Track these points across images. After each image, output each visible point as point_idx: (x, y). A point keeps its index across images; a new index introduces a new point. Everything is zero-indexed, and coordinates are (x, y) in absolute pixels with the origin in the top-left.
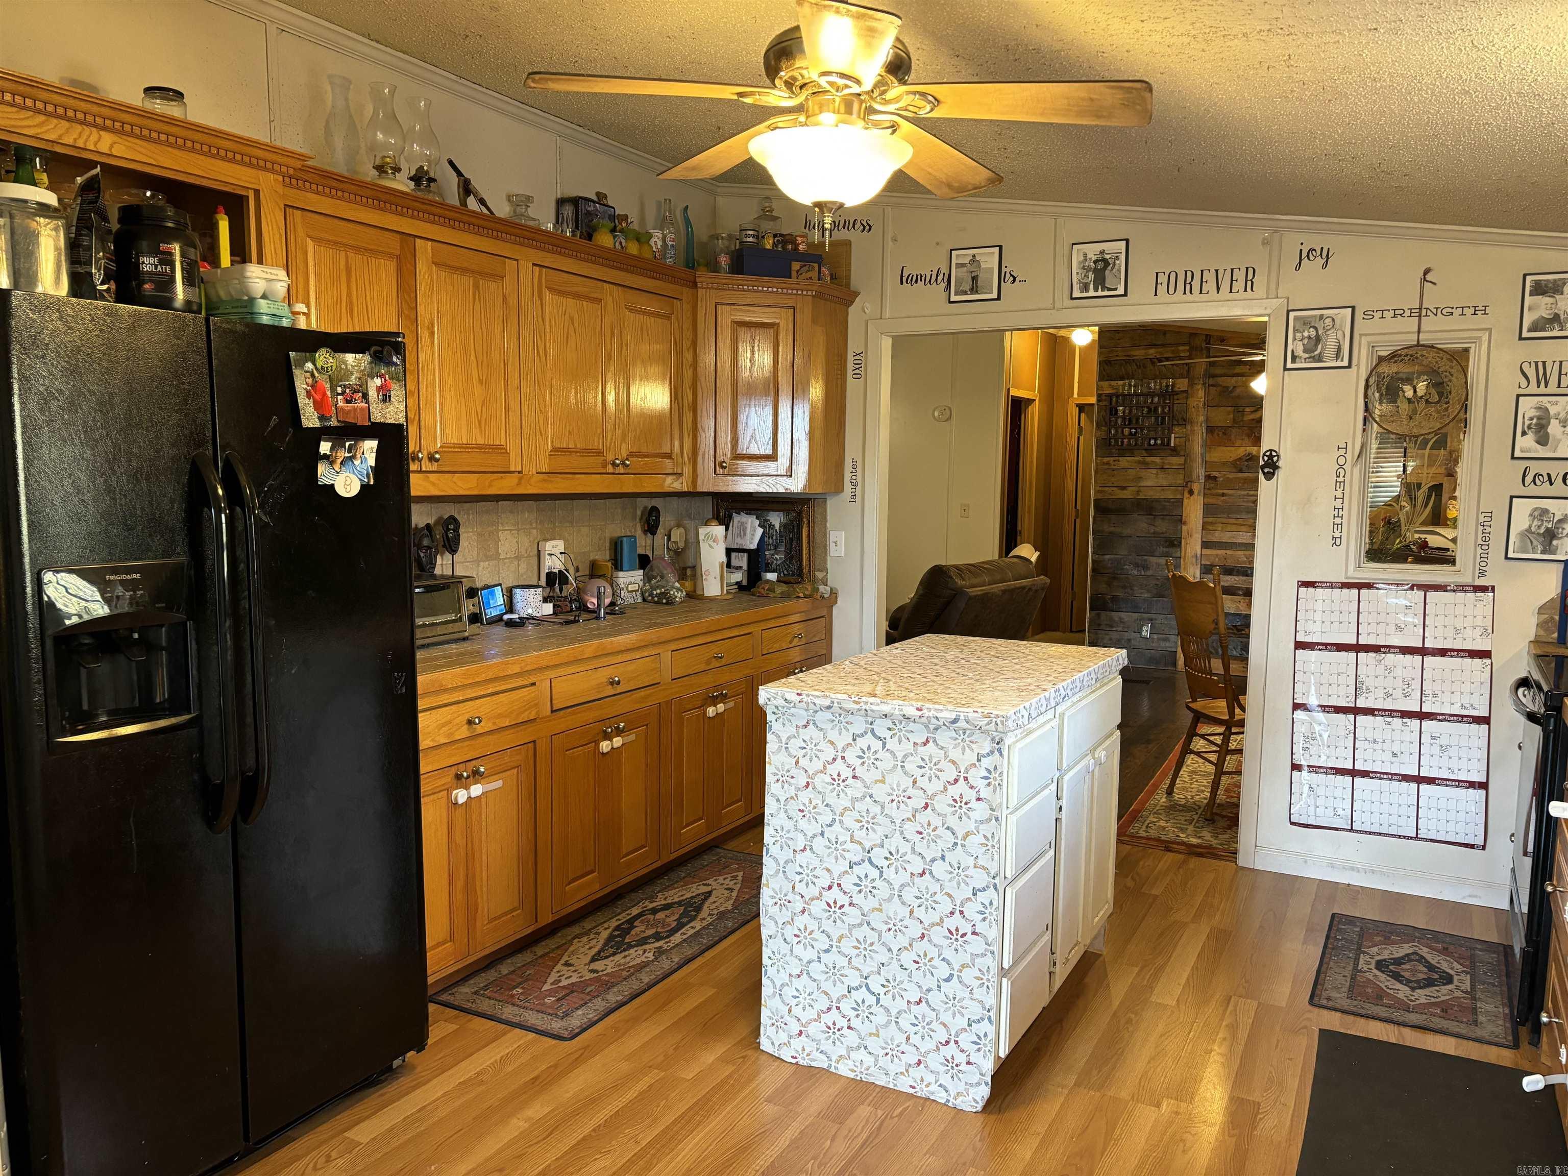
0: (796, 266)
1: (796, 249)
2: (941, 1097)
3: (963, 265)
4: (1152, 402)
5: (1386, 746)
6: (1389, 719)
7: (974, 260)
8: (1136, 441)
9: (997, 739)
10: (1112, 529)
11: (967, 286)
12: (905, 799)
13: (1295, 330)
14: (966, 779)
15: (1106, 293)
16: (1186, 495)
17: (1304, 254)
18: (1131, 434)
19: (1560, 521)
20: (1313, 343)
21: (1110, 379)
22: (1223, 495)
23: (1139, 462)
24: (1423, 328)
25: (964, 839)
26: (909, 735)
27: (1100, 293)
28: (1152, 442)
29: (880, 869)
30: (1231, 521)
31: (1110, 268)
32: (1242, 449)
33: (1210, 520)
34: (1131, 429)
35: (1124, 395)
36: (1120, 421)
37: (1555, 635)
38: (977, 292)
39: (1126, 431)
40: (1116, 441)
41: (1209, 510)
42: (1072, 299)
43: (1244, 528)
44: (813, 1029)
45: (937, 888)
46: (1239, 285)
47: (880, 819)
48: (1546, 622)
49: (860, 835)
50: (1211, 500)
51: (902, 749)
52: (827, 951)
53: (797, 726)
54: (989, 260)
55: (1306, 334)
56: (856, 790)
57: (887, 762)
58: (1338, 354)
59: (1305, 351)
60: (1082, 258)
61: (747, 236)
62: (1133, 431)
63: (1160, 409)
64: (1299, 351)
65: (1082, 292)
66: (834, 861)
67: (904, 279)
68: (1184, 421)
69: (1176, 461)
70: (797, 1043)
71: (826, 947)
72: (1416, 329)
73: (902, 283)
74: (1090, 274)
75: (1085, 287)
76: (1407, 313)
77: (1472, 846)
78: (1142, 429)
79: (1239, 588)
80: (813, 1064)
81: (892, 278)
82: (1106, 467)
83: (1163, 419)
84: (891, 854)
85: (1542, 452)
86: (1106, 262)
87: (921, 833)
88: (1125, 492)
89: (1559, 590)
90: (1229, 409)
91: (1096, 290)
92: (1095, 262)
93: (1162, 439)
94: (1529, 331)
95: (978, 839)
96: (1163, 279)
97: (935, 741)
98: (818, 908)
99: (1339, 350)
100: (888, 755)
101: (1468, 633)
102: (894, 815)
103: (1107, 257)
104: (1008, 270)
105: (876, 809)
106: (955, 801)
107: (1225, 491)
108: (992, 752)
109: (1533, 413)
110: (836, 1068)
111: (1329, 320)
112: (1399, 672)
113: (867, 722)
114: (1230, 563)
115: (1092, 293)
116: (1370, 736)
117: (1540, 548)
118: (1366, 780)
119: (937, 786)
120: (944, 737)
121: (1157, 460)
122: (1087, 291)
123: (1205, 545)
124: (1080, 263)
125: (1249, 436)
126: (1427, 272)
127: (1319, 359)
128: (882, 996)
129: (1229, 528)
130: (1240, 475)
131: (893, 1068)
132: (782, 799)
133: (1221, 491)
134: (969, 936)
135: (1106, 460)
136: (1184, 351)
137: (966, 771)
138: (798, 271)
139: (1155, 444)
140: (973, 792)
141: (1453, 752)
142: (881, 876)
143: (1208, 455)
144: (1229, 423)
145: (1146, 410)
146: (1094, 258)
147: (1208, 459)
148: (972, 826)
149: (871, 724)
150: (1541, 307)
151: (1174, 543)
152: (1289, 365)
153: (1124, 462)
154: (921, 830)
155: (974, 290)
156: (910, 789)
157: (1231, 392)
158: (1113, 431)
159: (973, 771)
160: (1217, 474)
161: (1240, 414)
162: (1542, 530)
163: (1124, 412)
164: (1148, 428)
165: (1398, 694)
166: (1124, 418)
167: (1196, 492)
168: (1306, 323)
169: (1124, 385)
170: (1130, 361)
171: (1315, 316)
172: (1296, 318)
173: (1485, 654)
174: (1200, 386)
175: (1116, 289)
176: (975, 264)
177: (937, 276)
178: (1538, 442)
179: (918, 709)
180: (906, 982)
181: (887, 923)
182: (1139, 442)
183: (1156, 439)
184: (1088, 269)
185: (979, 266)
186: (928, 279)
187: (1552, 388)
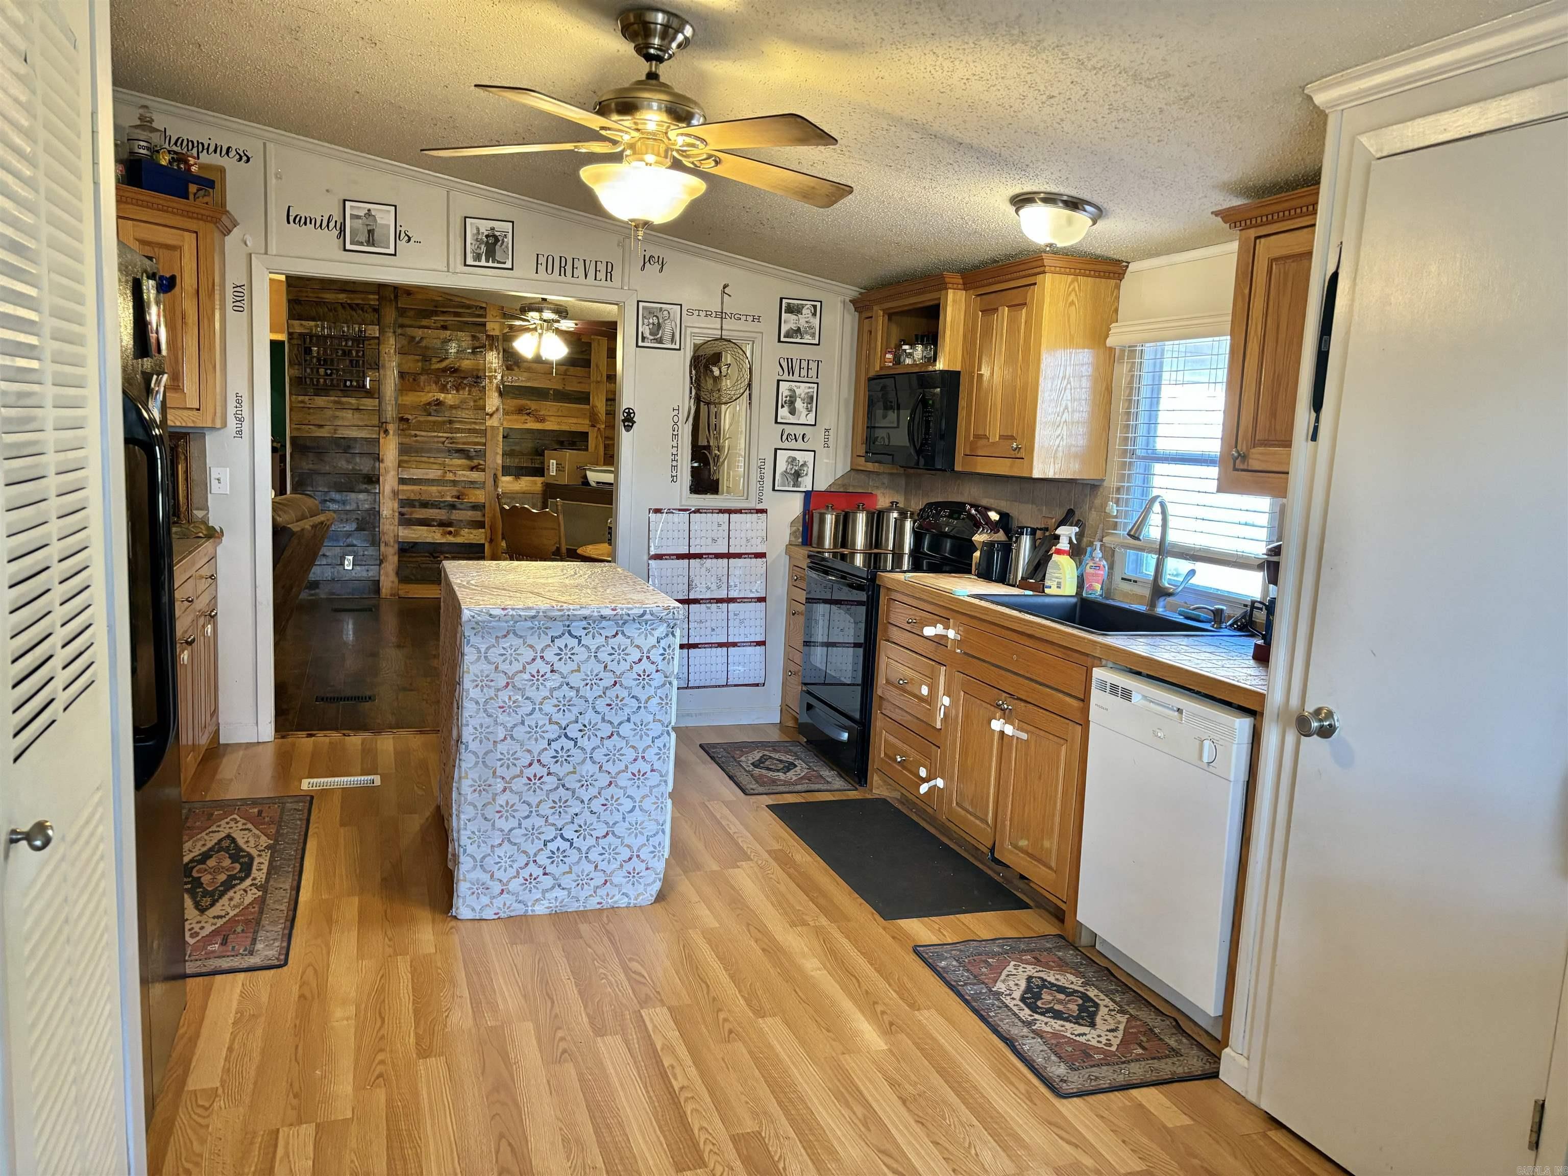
0: (193, 188)
1: (189, 170)
2: (623, 903)
3: (358, 217)
4: (346, 345)
5: (708, 624)
6: (709, 605)
7: (369, 212)
8: (332, 380)
9: (672, 625)
10: (311, 466)
11: (363, 237)
12: (598, 681)
13: (644, 317)
14: (648, 657)
15: (496, 265)
16: (382, 435)
17: (647, 260)
18: (326, 374)
19: (802, 465)
20: (656, 328)
21: (300, 318)
22: (416, 436)
23: (335, 402)
24: (724, 327)
25: (646, 702)
26: (601, 631)
27: (490, 264)
28: (348, 383)
29: (575, 741)
30: (423, 459)
31: (499, 243)
32: (431, 394)
33: (406, 458)
34: (326, 369)
35: (318, 337)
36: (315, 360)
37: (800, 540)
38: (373, 245)
39: (322, 371)
40: (312, 379)
41: (404, 450)
42: (465, 265)
43: (435, 466)
44: (514, 885)
45: (623, 744)
46: (601, 275)
47: (575, 701)
48: (795, 532)
49: (557, 717)
50: (406, 440)
51: (593, 644)
52: (527, 817)
53: (497, 637)
54: (385, 217)
55: (651, 321)
56: (554, 681)
57: (582, 654)
58: (673, 340)
59: (651, 334)
60: (475, 231)
61: (139, 147)
62: (329, 372)
63: (354, 353)
64: (647, 334)
65: (475, 260)
66: (534, 742)
67: (291, 219)
68: (377, 366)
69: (369, 403)
70: (498, 902)
71: (527, 813)
72: (719, 327)
73: (289, 222)
74: (483, 246)
75: (478, 257)
76: (714, 315)
77: (757, 685)
78: (337, 370)
79: (433, 520)
80: (512, 914)
81: (277, 216)
82: (302, 405)
83: (357, 361)
84: (585, 726)
85: (792, 419)
86: (496, 239)
87: (610, 705)
88: (322, 430)
89: (802, 510)
90: (417, 357)
91: (487, 261)
92: (487, 236)
93: (357, 381)
94: (785, 337)
95: (656, 700)
96: (542, 260)
97: (623, 633)
98: (519, 784)
99: (673, 335)
100: (583, 649)
101: (753, 541)
102: (587, 695)
103: (497, 234)
104: (403, 230)
105: (573, 693)
106: (640, 675)
107: (417, 433)
108: (667, 635)
109: (786, 393)
110: (533, 911)
111: (666, 313)
112: (713, 571)
113: (564, 626)
114: (424, 497)
115: (483, 263)
116: (698, 619)
117: (792, 483)
118: (697, 650)
119: (625, 666)
120: (630, 630)
121: (353, 401)
122: (480, 261)
123: (402, 481)
124: (474, 235)
125: (436, 383)
126: (725, 286)
127: (660, 341)
128: (575, 839)
129: (423, 465)
130: (430, 418)
131: (582, 895)
132: (482, 701)
133: (413, 432)
134: (649, 773)
135: (300, 398)
136: (374, 300)
137: (649, 652)
138: (195, 194)
139: (351, 385)
140: (654, 667)
141: (747, 623)
142: (575, 745)
143: (400, 398)
144: (418, 370)
145: (340, 352)
146: (486, 233)
147: (400, 402)
148: (652, 691)
149: (569, 626)
150: (790, 321)
151: (373, 479)
152: (640, 344)
153: (320, 401)
154: (610, 702)
155: (371, 242)
156: (602, 673)
157: (419, 342)
158: (308, 370)
159: (653, 651)
160: (409, 417)
161: (427, 363)
162: (793, 471)
163: (318, 352)
164: (343, 370)
165: (714, 587)
166: (319, 360)
167: (391, 432)
168: (651, 312)
169: (317, 326)
170: (320, 303)
171: (656, 308)
172: (644, 308)
173: (762, 555)
174: (391, 334)
175: (505, 263)
176: (371, 218)
177: (328, 222)
178: (790, 413)
179: (613, 610)
180: (595, 823)
181: (580, 781)
182: (335, 382)
183: (351, 381)
184: (481, 241)
185: (375, 220)
186: (318, 224)
187: (796, 377)
